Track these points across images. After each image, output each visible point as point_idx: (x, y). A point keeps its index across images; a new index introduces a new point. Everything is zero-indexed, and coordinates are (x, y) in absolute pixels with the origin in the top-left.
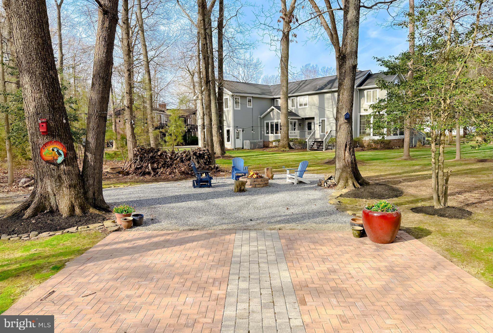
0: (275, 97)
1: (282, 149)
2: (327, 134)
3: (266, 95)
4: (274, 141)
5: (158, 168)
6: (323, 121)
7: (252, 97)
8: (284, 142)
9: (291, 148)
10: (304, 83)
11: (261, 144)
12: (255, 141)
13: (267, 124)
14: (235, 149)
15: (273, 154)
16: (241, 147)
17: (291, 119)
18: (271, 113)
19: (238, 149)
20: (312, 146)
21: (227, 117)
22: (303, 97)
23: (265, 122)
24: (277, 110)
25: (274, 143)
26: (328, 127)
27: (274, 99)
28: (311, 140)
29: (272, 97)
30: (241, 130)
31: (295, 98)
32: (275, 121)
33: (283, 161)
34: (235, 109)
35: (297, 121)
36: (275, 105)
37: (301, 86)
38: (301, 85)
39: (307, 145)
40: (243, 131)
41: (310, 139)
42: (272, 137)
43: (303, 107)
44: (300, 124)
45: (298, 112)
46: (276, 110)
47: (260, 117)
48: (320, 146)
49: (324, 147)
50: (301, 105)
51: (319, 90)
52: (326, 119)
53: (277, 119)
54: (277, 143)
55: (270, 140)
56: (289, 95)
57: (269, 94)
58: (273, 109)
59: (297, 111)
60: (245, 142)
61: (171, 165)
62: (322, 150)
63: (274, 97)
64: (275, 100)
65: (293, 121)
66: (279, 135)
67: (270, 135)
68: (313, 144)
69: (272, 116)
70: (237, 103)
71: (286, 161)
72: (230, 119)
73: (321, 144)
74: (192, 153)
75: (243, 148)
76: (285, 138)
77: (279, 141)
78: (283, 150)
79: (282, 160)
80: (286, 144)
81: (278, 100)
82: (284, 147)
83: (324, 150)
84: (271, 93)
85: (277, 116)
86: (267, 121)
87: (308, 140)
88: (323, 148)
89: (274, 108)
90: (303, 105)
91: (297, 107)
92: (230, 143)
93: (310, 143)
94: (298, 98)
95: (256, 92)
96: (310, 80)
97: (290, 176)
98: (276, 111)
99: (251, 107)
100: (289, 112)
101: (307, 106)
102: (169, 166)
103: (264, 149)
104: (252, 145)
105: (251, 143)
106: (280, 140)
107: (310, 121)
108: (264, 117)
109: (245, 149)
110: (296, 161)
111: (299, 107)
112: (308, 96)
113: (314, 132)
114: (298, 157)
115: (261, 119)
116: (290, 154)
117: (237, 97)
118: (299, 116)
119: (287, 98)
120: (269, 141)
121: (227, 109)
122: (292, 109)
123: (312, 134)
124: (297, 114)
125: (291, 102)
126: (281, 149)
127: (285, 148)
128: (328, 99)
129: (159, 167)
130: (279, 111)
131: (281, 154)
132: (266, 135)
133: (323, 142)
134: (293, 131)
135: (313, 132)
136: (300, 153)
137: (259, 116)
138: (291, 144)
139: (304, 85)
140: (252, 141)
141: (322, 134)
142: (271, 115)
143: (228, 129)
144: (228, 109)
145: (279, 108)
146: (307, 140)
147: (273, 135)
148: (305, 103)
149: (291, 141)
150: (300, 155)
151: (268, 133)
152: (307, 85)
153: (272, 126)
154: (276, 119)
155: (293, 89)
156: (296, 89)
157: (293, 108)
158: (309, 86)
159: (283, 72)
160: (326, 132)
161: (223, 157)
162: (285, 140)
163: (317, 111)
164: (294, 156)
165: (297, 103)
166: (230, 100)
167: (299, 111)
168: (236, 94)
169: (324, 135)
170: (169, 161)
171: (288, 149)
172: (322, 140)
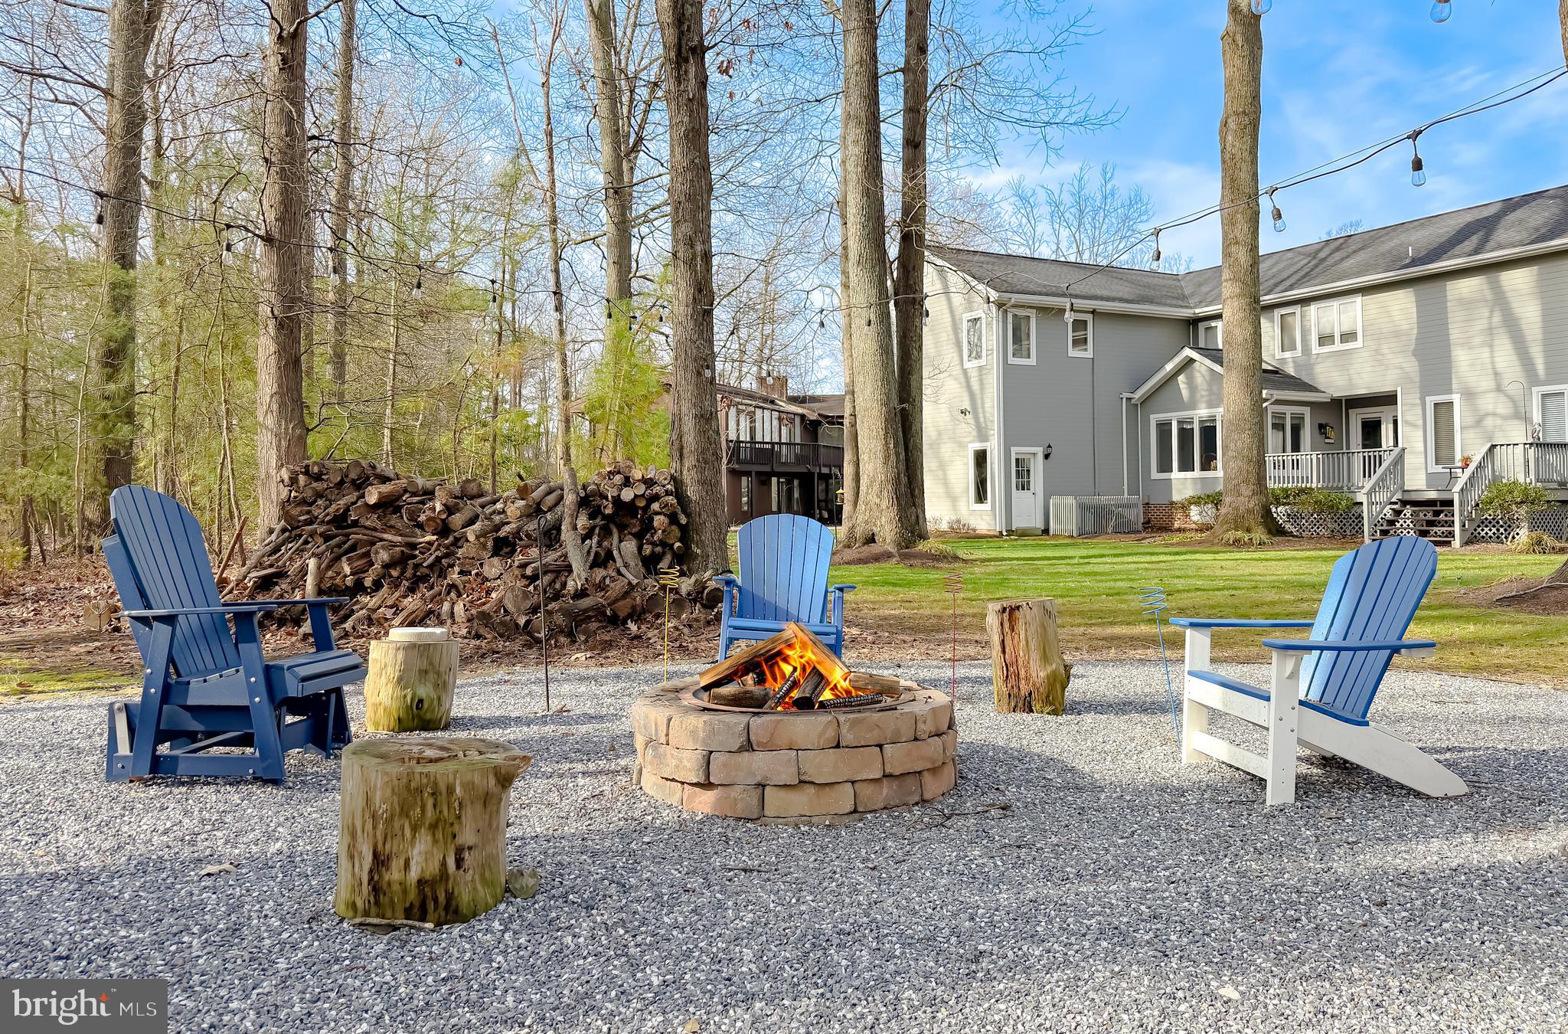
0: (1201, 311)
1: (1231, 535)
2: (1468, 472)
3: (1158, 304)
4: (1197, 501)
5: (359, 588)
6: (1443, 410)
7: (1093, 312)
8: (1246, 501)
9: (1276, 530)
10: (1337, 249)
11: (1136, 516)
12: (1104, 499)
13: (1164, 429)
14: (1010, 532)
15: (1177, 554)
16: (1040, 525)
17: (1278, 402)
18: (1181, 378)
19: (1023, 534)
20: (1391, 523)
21: (978, 397)
22: (1335, 304)
23: (1154, 419)
24: (1208, 362)
25: (1194, 512)
26: (1471, 434)
27: (1194, 322)
28: (1381, 497)
29: (1187, 313)
30: (1040, 451)
31: (1297, 309)
32: (1202, 412)
33: (1222, 584)
34: (1011, 360)
35: (1306, 411)
36: (1202, 345)
37: (1324, 260)
38: (1322, 255)
39: (1360, 517)
40: (1047, 457)
41: (1372, 491)
42: (1183, 483)
43: (1338, 346)
44: (1322, 427)
45: (1311, 375)
46: (1203, 363)
47: (1129, 399)
48: (1431, 523)
49: (1457, 528)
50: (1325, 339)
51: (1414, 262)
52: (1456, 398)
53: (1211, 405)
54: (1209, 508)
55: (1176, 497)
56: (1267, 299)
57: (1174, 302)
58: (1192, 361)
59: (1309, 367)
60: (1055, 505)
61: (439, 568)
62: (1448, 543)
63: (1197, 311)
64: (1202, 326)
65: (1289, 410)
66: (1220, 473)
67: (1176, 475)
68: (1398, 513)
69: (1185, 393)
70: (1019, 336)
71: (1236, 584)
72: (988, 405)
73: (1437, 513)
74: (570, 498)
75: (1046, 531)
76: (1246, 481)
77: (1216, 500)
78: (1237, 541)
79: (1215, 578)
80: (1250, 511)
81: (1213, 324)
82: (1238, 523)
83: (1456, 543)
84: (1184, 297)
85: (1210, 390)
86: (1163, 416)
87: (1369, 494)
88: (1451, 534)
89: (1194, 355)
90: (1337, 339)
91: (1306, 349)
92: (986, 507)
93: (1375, 509)
94: (1313, 308)
95: (1113, 294)
96: (1367, 236)
97: (1213, 696)
98: (1203, 369)
99: (1089, 354)
100: (1265, 371)
101: (1359, 343)
102: (424, 578)
103: (1144, 535)
104: (1090, 517)
105: (1083, 508)
106: (1220, 494)
107: (1371, 413)
108: (1146, 400)
109: (1055, 536)
110: (1302, 586)
111: (1316, 349)
112: (1358, 299)
113: (1400, 459)
114: (1314, 571)
115: (1133, 407)
116: (1271, 554)
117: (1021, 313)
118: (1316, 390)
119: (1258, 309)
120: (1172, 503)
121: (975, 363)
122: (1283, 360)
123: (1385, 465)
124: (1306, 379)
125: (1278, 331)
126: (1226, 536)
127: (1249, 530)
128: (1467, 304)
129: (368, 582)
130: (1217, 368)
131: (1217, 556)
132: (1155, 475)
133: (1450, 503)
134: (1290, 456)
135: (1394, 454)
136: (1325, 553)
137: (1126, 395)
138: (1280, 512)
139: (1338, 256)
140: (1087, 500)
141: (1439, 469)
142: (1182, 386)
143: (979, 446)
144: (983, 362)
145: (1215, 355)
146: (1361, 497)
147: (1189, 474)
148: (1346, 328)
149: (1278, 503)
150: (1325, 560)
151: (1165, 466)
152: (1354, 252)
153: (1186, 435)
154: (1203, 405)
155: (1285, 275)
156: (1302, 273)
157: (1288, 355)
158: (1362, 256)
159: (1233, 180)
160: (1458, 456)
161: (904, 557)
162: (1246, 490)
163: (1411, 365)
164: (1293, 563)
165: (1305, 333)
166: (989, 324)
167: (1319, 369)
168: (1015, 298)
169: (1453, 478)
170: (430, 543)
171: (1259, 534)
172: (1445, 496)
